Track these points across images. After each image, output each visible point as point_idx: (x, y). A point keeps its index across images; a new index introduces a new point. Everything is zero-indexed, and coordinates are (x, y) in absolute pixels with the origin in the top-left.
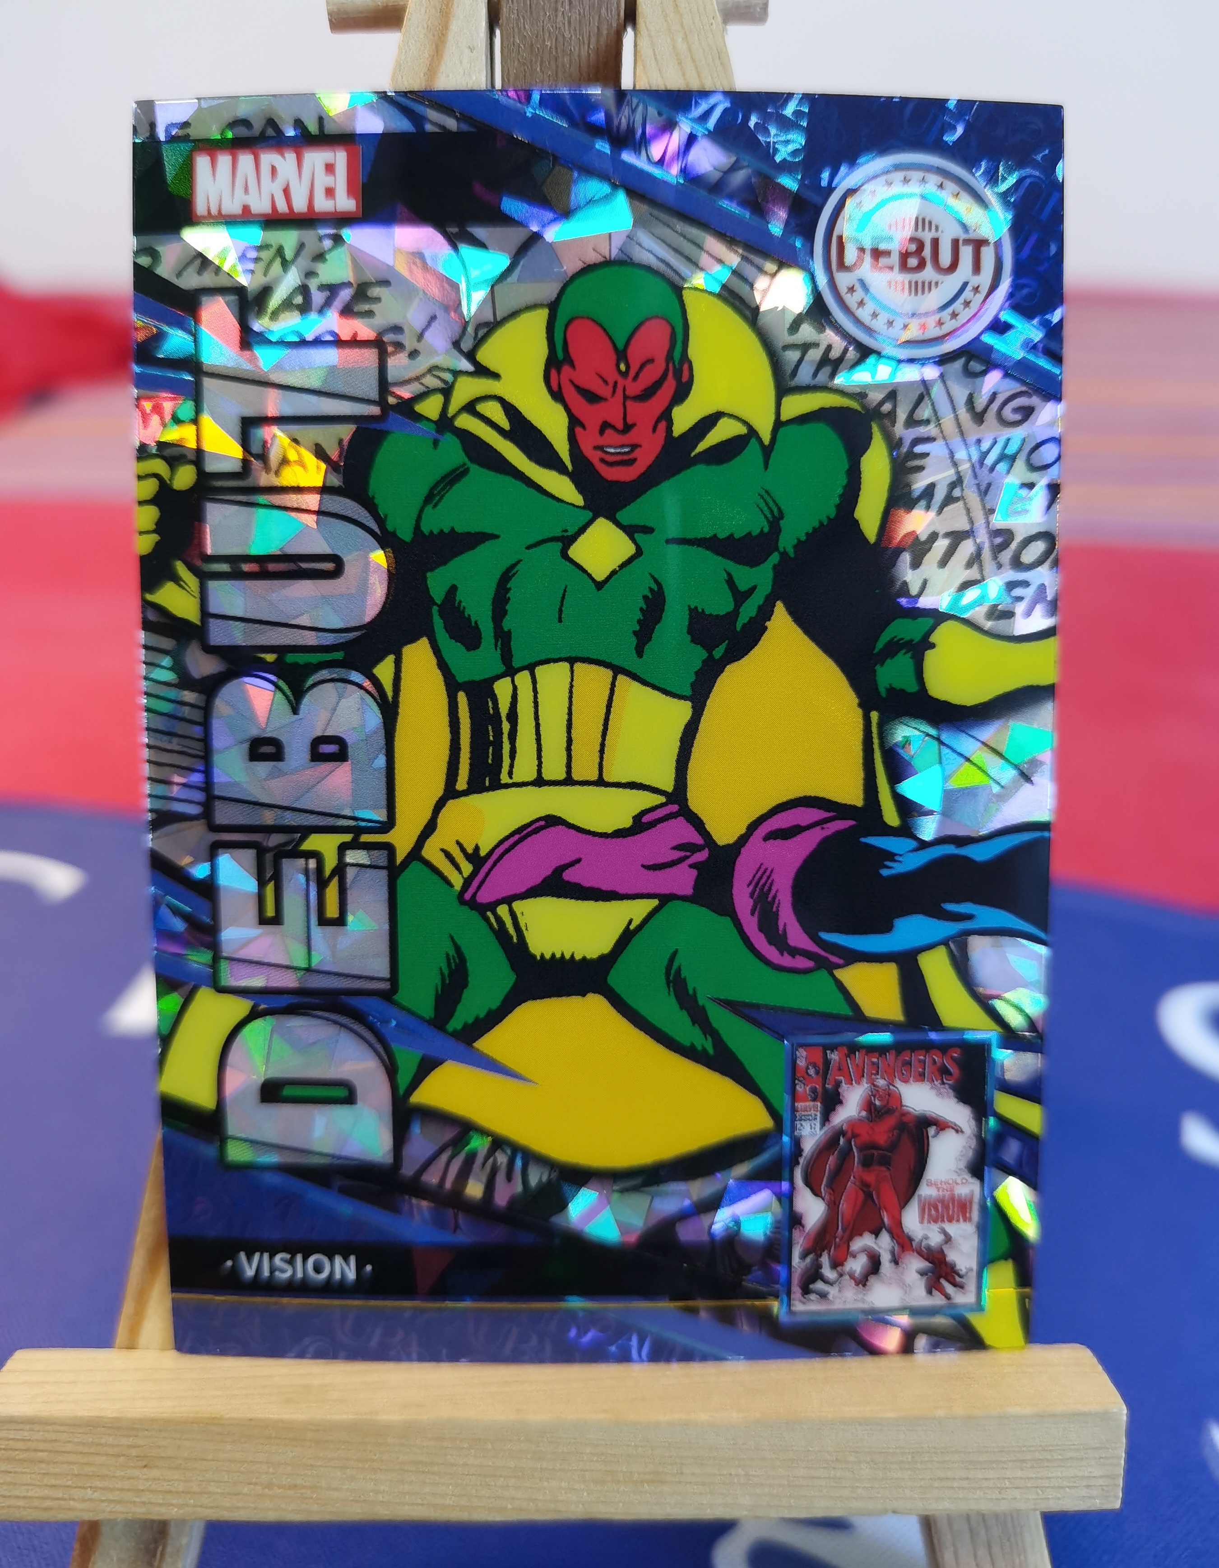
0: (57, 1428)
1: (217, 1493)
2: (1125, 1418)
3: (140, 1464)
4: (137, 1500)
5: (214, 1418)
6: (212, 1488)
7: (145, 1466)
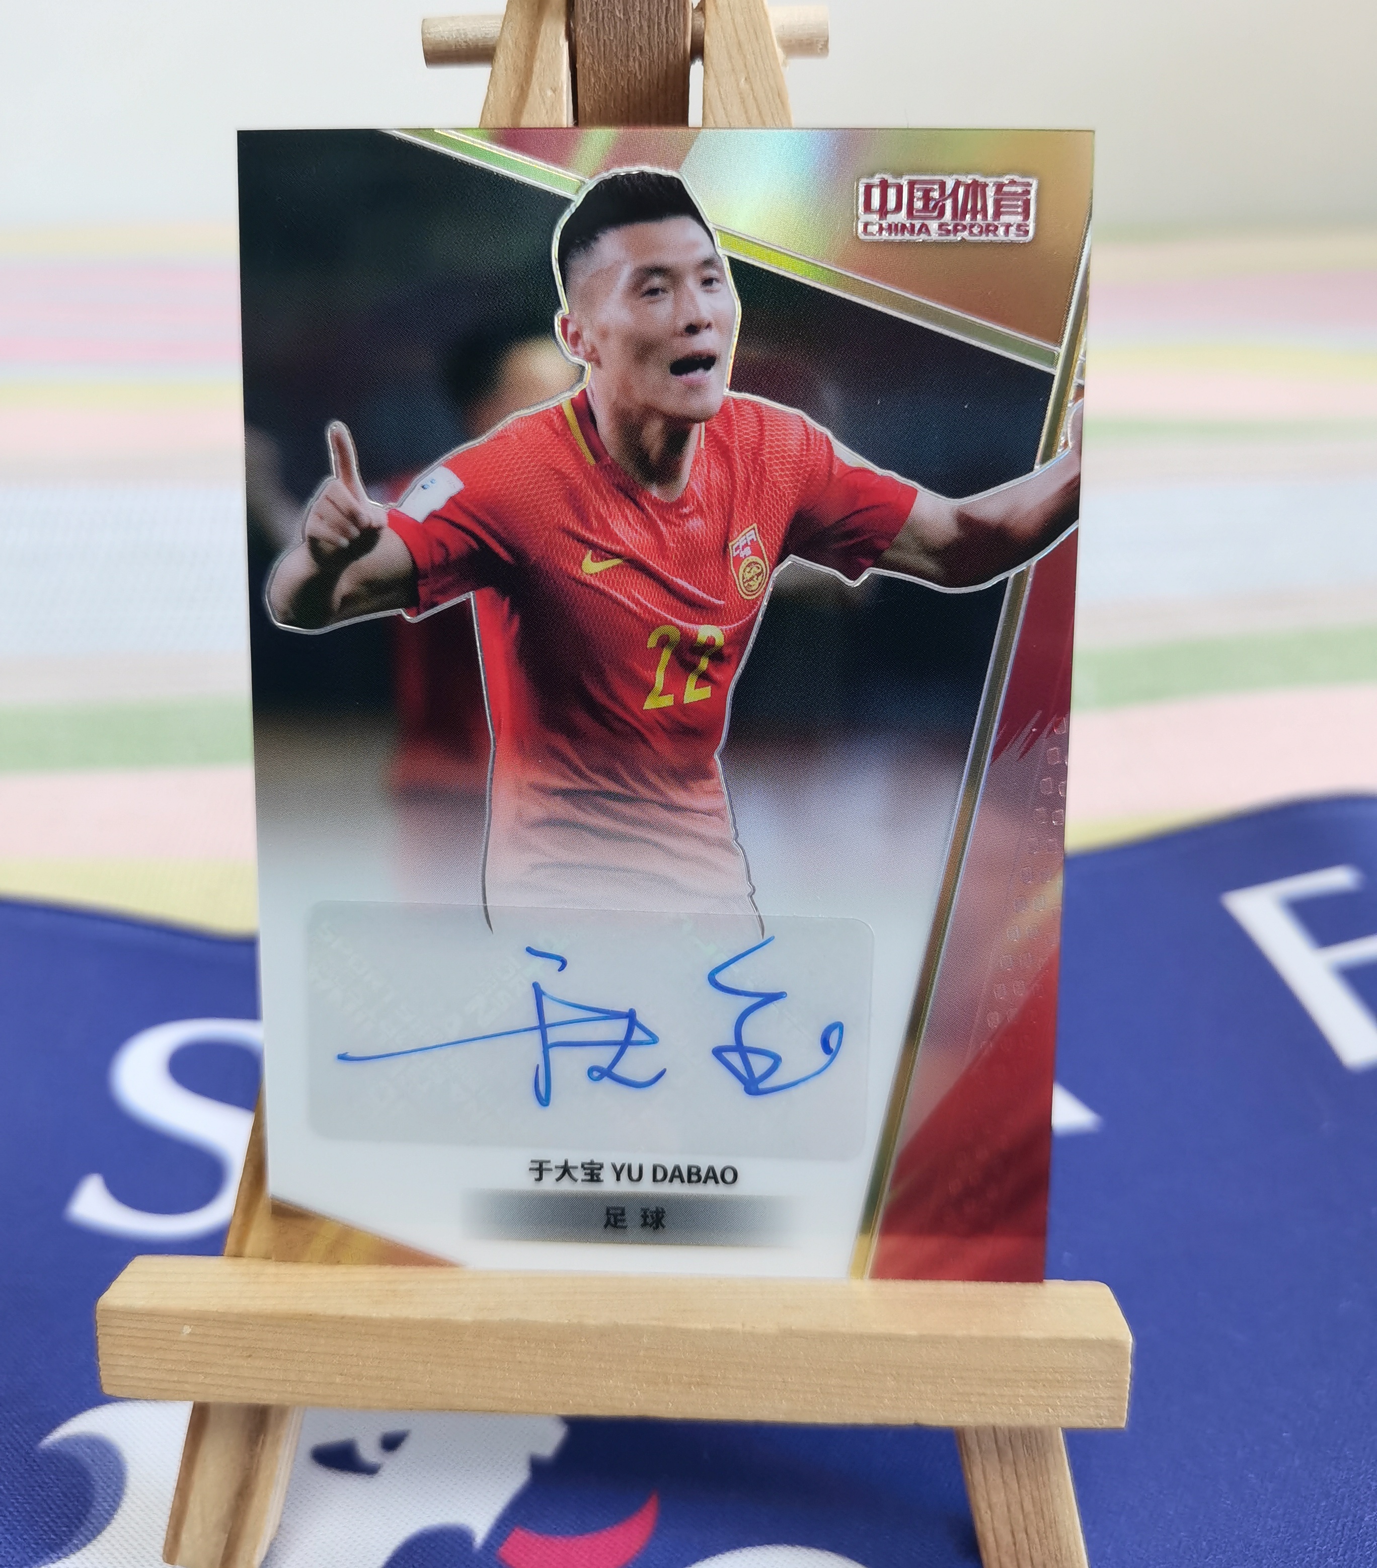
3: (245, 1354)
7: (250, 1356)
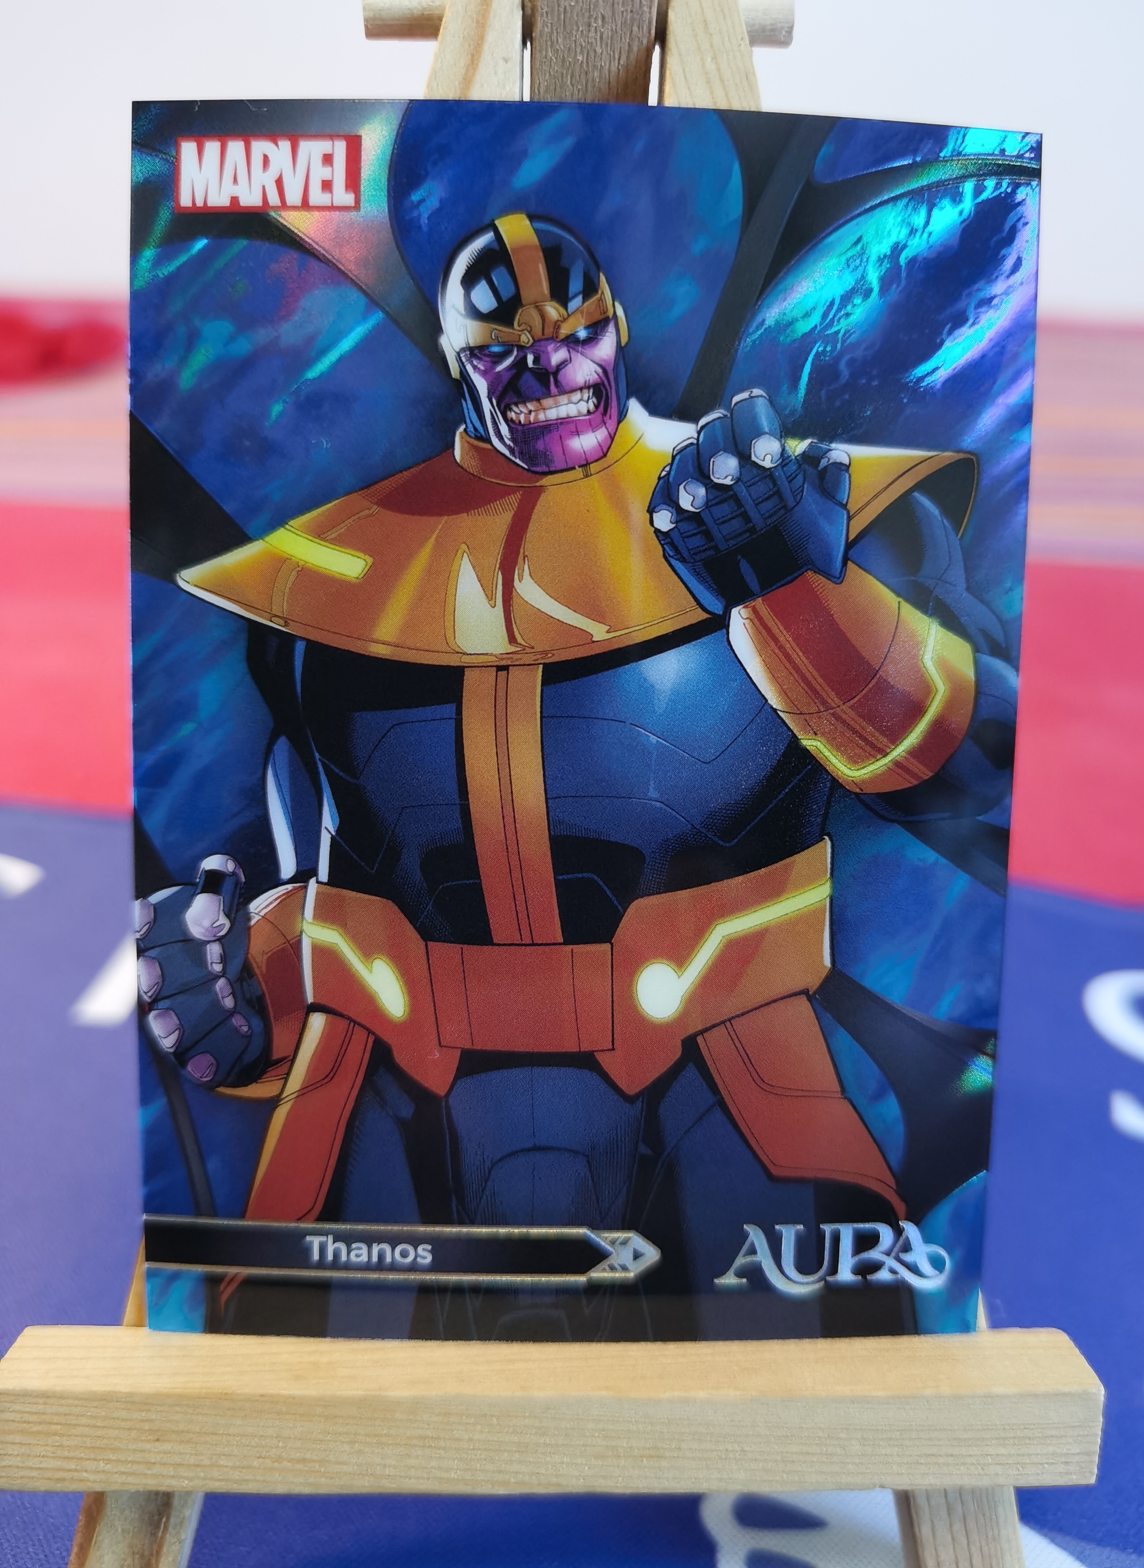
0: (70, 1402)
1: (227, 1466)
2: (1102, 1399)
4: (149, 1472)
5: (226, 1394)
6: (222, 1462)
